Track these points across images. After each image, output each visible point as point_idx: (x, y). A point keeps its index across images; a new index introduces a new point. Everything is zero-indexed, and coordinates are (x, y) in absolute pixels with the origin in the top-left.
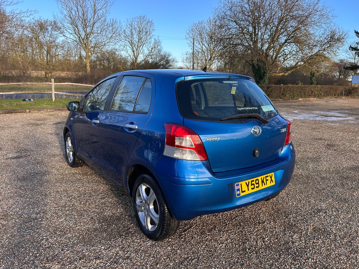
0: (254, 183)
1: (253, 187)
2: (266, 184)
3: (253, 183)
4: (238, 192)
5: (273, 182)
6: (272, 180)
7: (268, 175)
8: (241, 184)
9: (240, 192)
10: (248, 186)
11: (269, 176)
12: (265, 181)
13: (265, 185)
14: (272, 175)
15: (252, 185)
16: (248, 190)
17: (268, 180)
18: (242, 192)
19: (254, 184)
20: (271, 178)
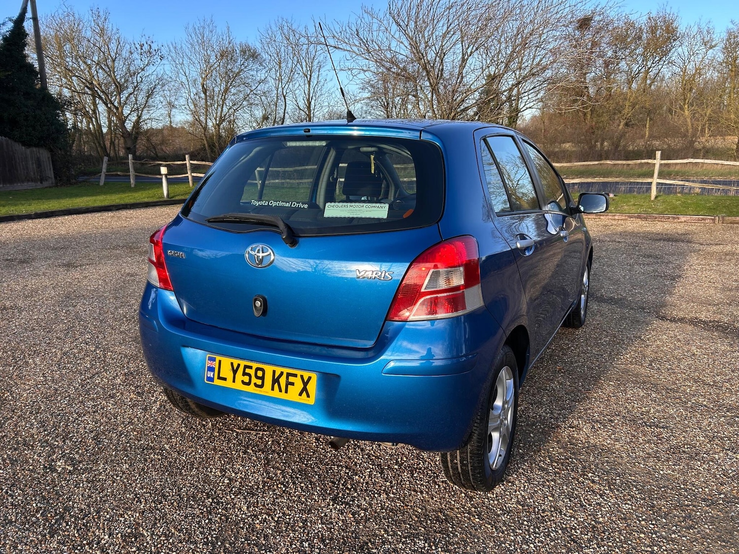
0: (252, 372)
1: (246, 379)
2: (286, 392)
3: (247, 371)
4: (211, 374)
5: (308, 396)
6: (305, 389)
7: (299, 373)
8: (220, 361)
9: (214, 375)
10: (235, 372)
11: (299, 376)
12: (283, 381)
13: (280, 391)
14: (310, 378)
15: (244, 374)
16: (234, 381)
17: (293, 384)
18: (219, 378)
19: (249, 375)
20: (305, 384)
